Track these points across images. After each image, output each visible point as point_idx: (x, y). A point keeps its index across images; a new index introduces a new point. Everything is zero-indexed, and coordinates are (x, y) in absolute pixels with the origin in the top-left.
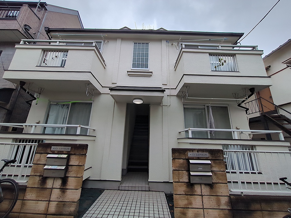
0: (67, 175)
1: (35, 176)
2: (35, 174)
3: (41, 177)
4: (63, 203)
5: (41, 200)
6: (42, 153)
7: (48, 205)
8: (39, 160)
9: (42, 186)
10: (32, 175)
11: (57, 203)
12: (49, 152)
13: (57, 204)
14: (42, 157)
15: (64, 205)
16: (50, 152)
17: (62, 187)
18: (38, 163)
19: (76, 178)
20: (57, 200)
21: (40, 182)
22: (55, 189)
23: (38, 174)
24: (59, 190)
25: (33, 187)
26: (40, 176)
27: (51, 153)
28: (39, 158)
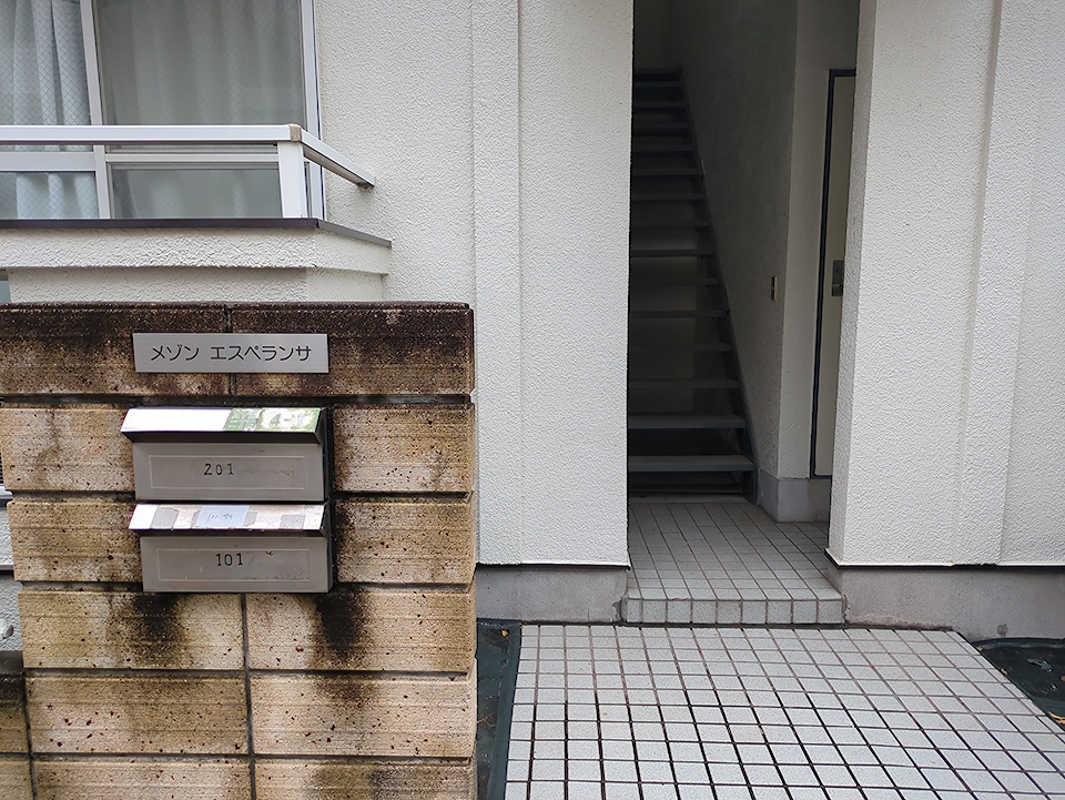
0: (347, 575)
1: (68, 584)
2: (58, 574)
3: (122, 598)
4: (367, 768)
5: (183, 755)
6: (55, 401)
7: (247, 784)
8: (48, 457)
9: (150, 657)
10: (36, 582)
11: (314, 767)
12: (126, 390)
13: (322, 777)
14: (68, 431)
15: (376, 778)
16: (137, 391)
17: (327, 665)
18: (55, 481)
19: (437, 593)
20: (306, 751)
21: (121, 627)
22: (276, 680)
23: (89, 573)
24: (303, 680)
25: (82, 664)
26: (108, 586)
27: (147, 392)
28: (45, 444)
